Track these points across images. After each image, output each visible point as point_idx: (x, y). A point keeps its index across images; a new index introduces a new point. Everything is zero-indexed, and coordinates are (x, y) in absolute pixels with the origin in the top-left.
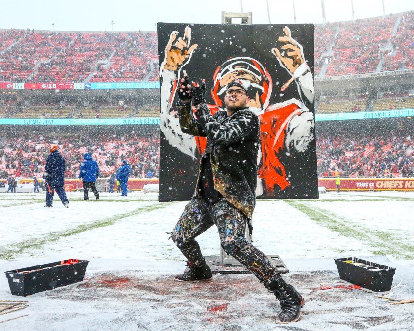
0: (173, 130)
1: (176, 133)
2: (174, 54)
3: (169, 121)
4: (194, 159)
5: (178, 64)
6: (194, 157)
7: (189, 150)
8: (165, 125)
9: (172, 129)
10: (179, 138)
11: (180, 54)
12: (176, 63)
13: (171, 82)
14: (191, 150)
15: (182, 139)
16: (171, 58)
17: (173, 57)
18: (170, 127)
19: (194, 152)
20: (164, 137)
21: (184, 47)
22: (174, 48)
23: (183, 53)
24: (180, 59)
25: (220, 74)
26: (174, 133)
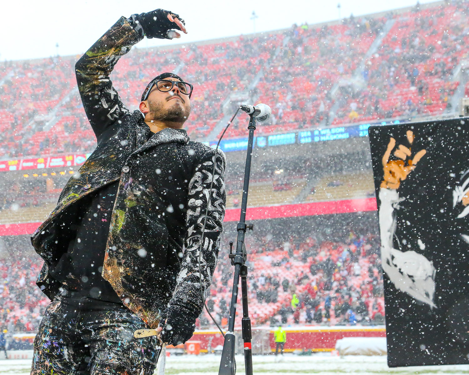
0: (400, 269)
1: (405, 273)
2: (394, 167)
3: (393, 258)
4: (434, 308)
5: (400, 179)
6: (432, 305)
7: (425, 296)
8: (388, 263)
9: (398, 268)
10: (410, 280)
11: (402, 166)
12: (398, 178)
13: (392, 205)
14: (427, 295)
15: (413, 281)
16: (391, 172)
17: (393, 170)
18: (396, 266)
19: (431, 297)
20: (389, 279)
21: (407, 156)
22: (393, 158)
23: (406, 164)
24: (402, 172)
25: (461, 188)
26: (402, 273)
